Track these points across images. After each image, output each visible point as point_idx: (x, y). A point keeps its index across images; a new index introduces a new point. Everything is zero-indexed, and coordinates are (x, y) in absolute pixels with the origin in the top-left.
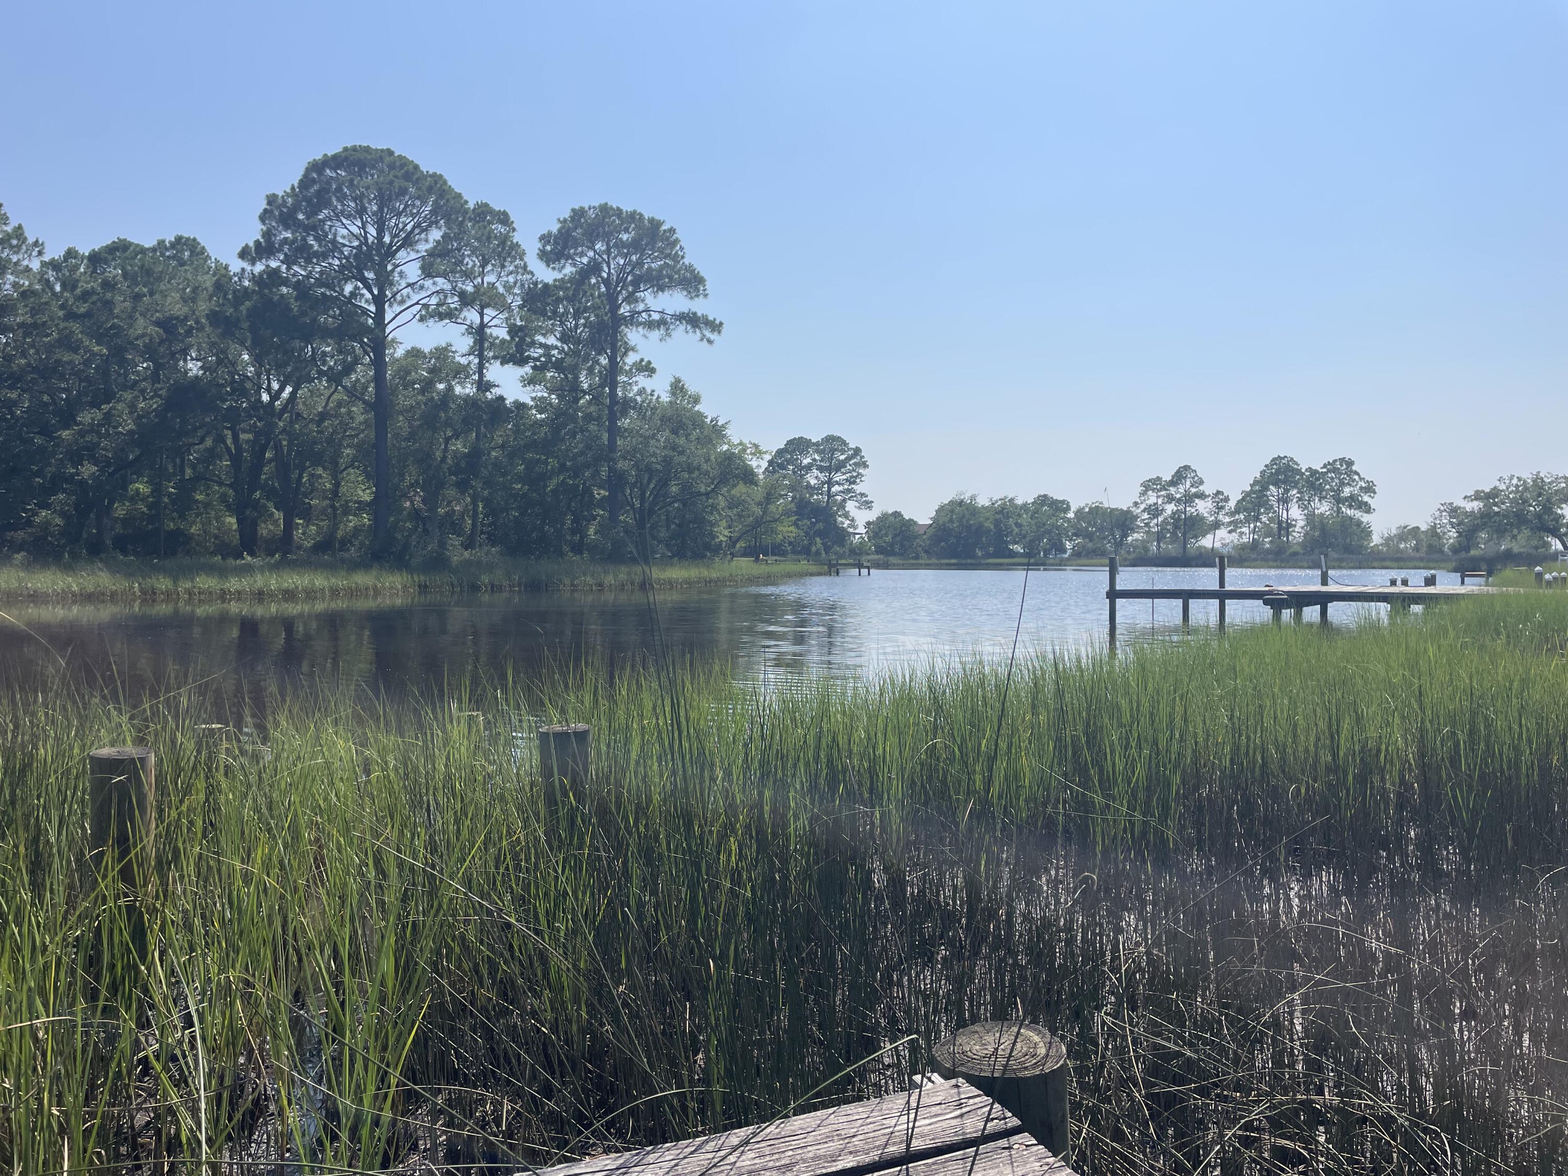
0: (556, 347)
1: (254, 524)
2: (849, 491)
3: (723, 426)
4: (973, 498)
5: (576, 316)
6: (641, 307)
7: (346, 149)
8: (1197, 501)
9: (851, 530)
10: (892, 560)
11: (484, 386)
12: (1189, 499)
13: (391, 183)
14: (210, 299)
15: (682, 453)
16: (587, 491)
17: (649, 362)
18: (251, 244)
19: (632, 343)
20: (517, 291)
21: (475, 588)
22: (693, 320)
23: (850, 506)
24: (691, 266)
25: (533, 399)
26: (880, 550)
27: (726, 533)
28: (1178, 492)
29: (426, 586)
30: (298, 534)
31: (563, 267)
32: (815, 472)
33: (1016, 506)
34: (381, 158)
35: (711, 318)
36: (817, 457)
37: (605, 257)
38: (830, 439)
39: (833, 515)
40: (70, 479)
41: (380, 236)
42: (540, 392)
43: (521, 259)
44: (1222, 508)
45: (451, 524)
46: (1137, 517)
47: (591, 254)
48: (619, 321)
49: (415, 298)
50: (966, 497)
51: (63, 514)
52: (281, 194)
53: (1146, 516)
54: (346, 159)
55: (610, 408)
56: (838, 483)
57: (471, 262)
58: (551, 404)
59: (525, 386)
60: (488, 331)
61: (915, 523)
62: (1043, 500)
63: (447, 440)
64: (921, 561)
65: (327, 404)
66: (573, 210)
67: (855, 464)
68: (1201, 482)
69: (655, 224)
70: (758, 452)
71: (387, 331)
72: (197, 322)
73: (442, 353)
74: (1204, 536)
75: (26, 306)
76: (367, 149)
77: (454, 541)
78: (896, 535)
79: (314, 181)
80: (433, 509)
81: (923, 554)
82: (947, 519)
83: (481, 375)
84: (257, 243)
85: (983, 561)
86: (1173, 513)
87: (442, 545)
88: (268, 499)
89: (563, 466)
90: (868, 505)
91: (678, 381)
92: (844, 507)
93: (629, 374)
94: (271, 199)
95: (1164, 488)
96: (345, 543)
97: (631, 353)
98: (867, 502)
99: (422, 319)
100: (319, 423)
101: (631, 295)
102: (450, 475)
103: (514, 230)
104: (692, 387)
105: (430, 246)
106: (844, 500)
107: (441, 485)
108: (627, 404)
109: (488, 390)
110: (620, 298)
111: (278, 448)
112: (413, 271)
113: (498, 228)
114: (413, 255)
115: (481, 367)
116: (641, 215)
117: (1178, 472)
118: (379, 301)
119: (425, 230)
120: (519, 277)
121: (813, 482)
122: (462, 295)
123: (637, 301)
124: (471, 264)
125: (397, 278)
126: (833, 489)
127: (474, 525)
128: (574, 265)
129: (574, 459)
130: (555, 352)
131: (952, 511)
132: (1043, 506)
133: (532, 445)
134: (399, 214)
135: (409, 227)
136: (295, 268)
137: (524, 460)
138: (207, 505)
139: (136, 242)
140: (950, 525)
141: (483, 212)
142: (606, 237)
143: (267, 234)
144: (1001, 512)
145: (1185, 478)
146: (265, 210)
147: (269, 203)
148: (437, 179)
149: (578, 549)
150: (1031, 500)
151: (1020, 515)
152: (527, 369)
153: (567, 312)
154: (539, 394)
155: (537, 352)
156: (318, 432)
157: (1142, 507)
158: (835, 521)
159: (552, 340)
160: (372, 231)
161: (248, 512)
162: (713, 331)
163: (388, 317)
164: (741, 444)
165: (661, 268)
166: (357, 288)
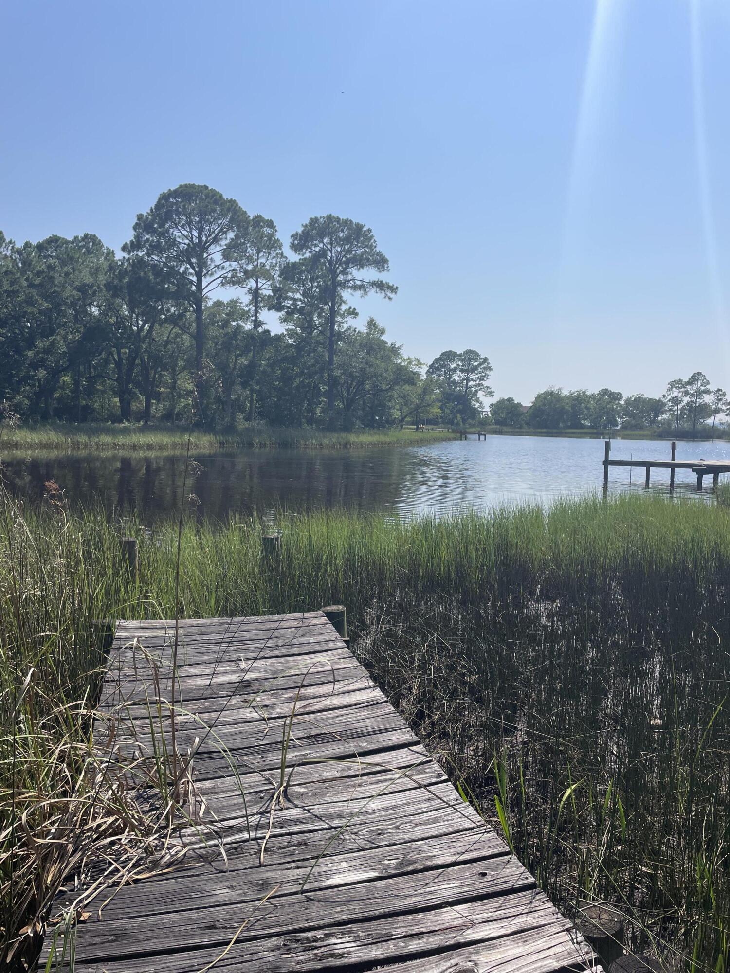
0: (300, 300)
1: (129, 403)
2: (479, 385)
3: (398, 348)
4: (560, 390)
5: (312, 281)
6: (350, 277)
7: (181, 186)
8: (704, 395)
9: (480, 409)
10: (505, 429)
11: (257, 324)
12: (699, 393)
13: (207, 206)
14: (106, 274)
15: (370, 366)
16: (316, 387)
17: (355, 309)
18: (128, 243)
19: (344, 299)
20: (277, 268)
21: (251, 445)
22: (380, 286)
23: (480, 394)
24: (380, 252)
25: (286, 330)
26: (498, 423)
27: (399, 413)
28: (692, 389)
29: (224, 443)
30: (153, 409)
31: (305, 253)
32: (459, 373)
33: (587, 396)
34: (201, 191)
35: (391, 284)
36: (460, 363)
37: (329, 246)
38: (469, 352)
39: (469, 401)
40: (31, 378)
41: (200, 238)
42: (290, 326)
43: (280, 249)
44: (721, 400)
45: (238, 406)
46: (665, 405)
47: (321, 245)
48: (336, 284)
49: (219, 274)
50: (555, 389)
51: (28, 398)
52: (145, 214)
53: (670, 404)
54: (182, 192)
55: (330, 338)
56: (473, 380)
57: (251, 251)
58: (296, 333)
59: (282, 322)
60: (260, 292)
61: (521, 406)
62: (605, 392)
63: (237, 357)
64: (523, 430)
65: (169, 335)
66: (311, 219)
67: (484, 368)
68: (708, 383)
69: (359, 227)
70: (419, 364)
71: (203, 293)
72: (99, 288)
73: (234, 303)
74: (709, 417)
75: (7, 280)
76: (193, 186)
77: (240, 416)
78: (508, 413)
79: (163, 206)
80: (228, 396)
81: (525, 426)
82: (541, 403)
83: (256, 317)
84: (132, 242)
85: (563, 431)
86: (688, 404)
87: (233, 419)
88: (136, 388)
89: (302, 373)
90: (491, 394)
91: (372, 320)
92: (476, 395)
93: (343, 316)
94: (140, 217)
95: (683, 386)
96: (179, 416)
97: (343, 305)
98: (490, 392)
99: (223, 284)
100: (165, 346)
101: (344, 269)
102: (238, 377)
103: (276, 231)
104: (381, 324)
105: (228, 241)
106: (476, 391)
107: (232, 383)
108: (340, 336)
109: (260, 326)
110: (338, 271)
111: (142, 360)
112: (218, 258)
113: (267, 230)
114: (218, 248)
115: (256, 312)
116: (351, 221)
117: (694, 376)
118: (199, 275)
119: (225, 232)
120: (279, 260)
121: (457, 379)
122: (246, 272)
123: (347, 274)
124: (251, 252)
125: (209, 263)
126: (469, 384)
127: (251, 407)
128: (311, 252)
129: (308, 368)
130: (299, 303)
131: (545, 399)
132: (605, 396)
133: (285, 359)
134: (211, 223)
135: (216, 232)
136: (153, 256)
137: (280, 367)
138: (104, 392)
139: (62, 237)
140: (542, 407)
141: (259, 221)
142: (330, 235)
143: (138, 237)
144: (577, 400)
145: (697, 380)
146: (136, 223)
147: (139, 219)
148: (233, 202)
149: (310, 421)
150: (597, 392)
151: (589, 402)
152: (282, 313)
153: (307, 278)
154: (290, 327)
155: (289, 303)
156: (164, 352)
157: (669, 398)
158: (470, 404)
159: (298, 296)
160: (195, 233)
161: (125, 396)
162: (392, 292)
163: (204, 284)
164: (409, 359)
165: (363, 254)
166: (186, 268)
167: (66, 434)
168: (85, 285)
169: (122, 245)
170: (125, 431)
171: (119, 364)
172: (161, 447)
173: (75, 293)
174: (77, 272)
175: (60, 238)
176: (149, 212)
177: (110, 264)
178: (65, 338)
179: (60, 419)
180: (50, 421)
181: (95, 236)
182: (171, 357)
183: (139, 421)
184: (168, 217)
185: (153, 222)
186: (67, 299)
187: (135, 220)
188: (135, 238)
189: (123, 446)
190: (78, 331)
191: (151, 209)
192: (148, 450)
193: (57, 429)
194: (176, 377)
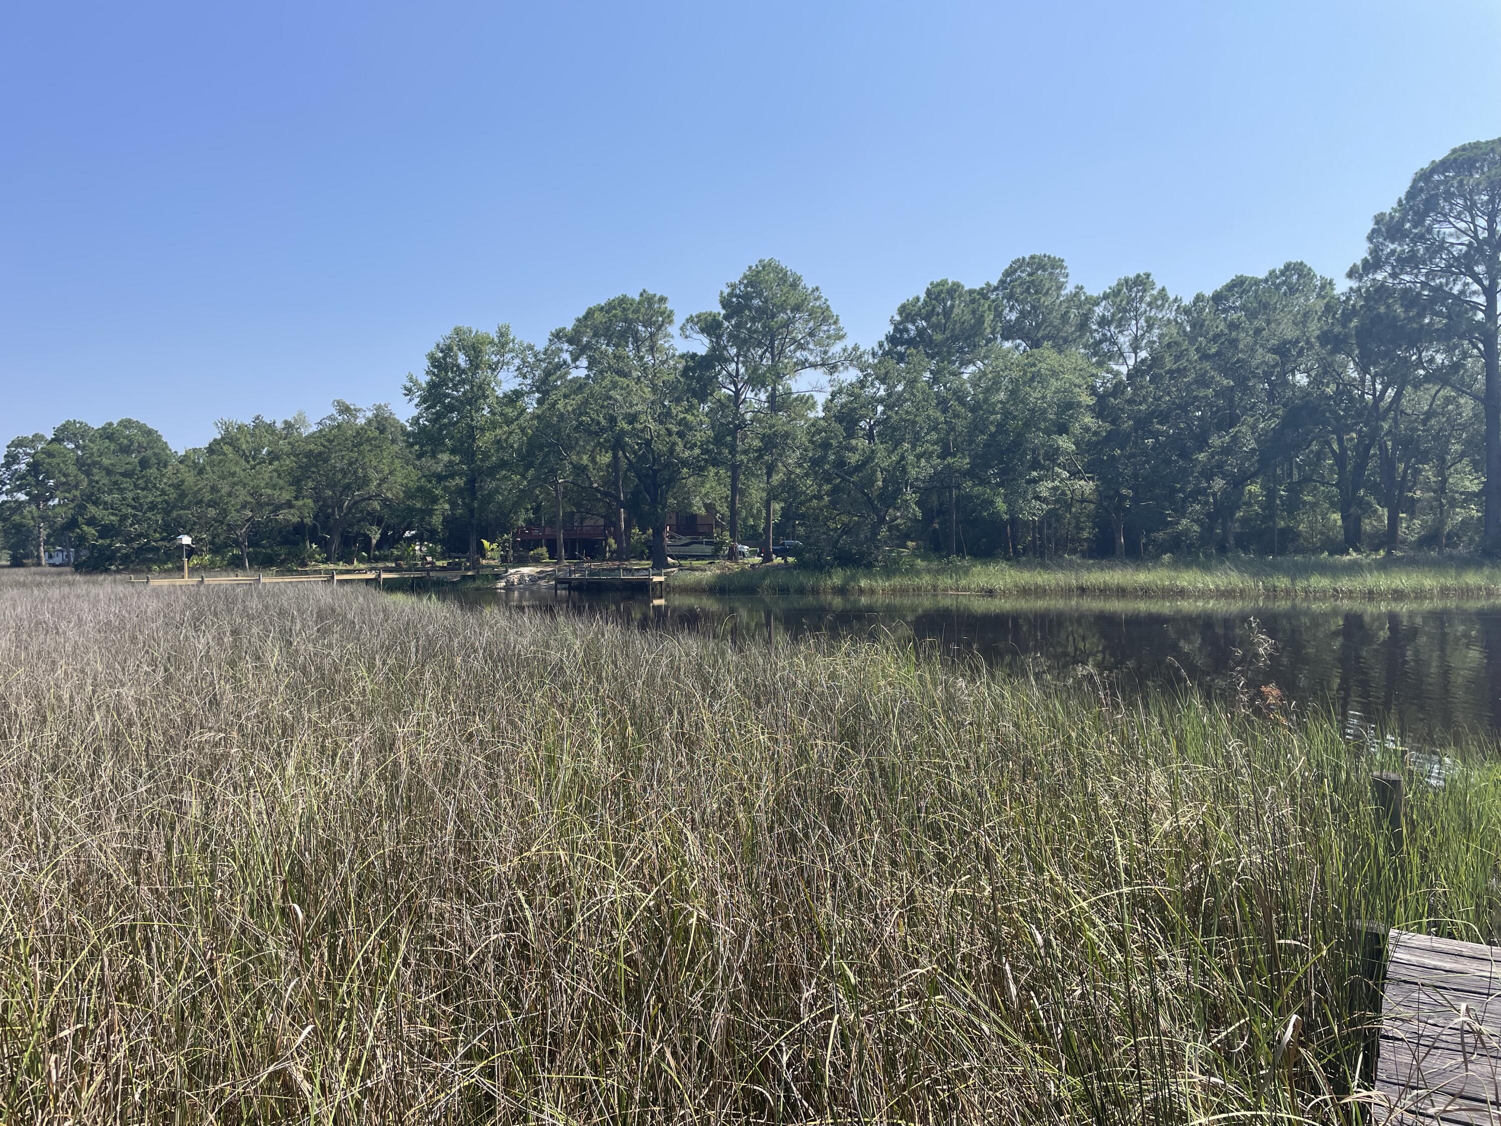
1: (1358, 520)
14: (1320, 320)
18: (1359, 263)
30: (1402, 528)
34: (1492, 150)
40: (1203, 492)
51: (1198, 521)
52: (1388, 211)
54: (1455, 160)
65: (1433, 402)
72: (1308, 343)
75: (1171, 355)
76: (1477, 145)
79: (1421, 190)
84: (1365, 261)
88: (1372, 495)
94: (1379, 218)
96: (1452, 538)
100: (1425, 422)
111: (1383, 448)
118: (1491, 292)
136: (1403, 277)
138: (1314, 505)
139: (1250, 275)
143: (1375, 252)
146: (1373, 231)
147: (1377, 223)
156: (1424, 431)
161: (1352, 510)
166: (1465, 284)
167: (1255, 575)
168: (1285, 342)
169: (1348, 269)
170: (1354, 569)
171: (1340, 460)
172: (1420, 594)
173: (1270, 358)
174: (1273, 325)
175: (1247, 278)
176: (1395, 206)
177: (1328, 302)
178: (1254, 428)
179: (1246, 550)
180: (1229, 555)
181: (1301, 263)
182: (1436, 438)
183: (1377, 550)
184: (1431, 205)
185: (1403, 220)
186: (1257, 368)
187: (1371, 225)
188: (1371, 254)
189: (1350, 595)
190: (1274, 415)
191: (1400, 201)
192: (1395, 599)
193: (1242, 567)
194: (1447, 473)
